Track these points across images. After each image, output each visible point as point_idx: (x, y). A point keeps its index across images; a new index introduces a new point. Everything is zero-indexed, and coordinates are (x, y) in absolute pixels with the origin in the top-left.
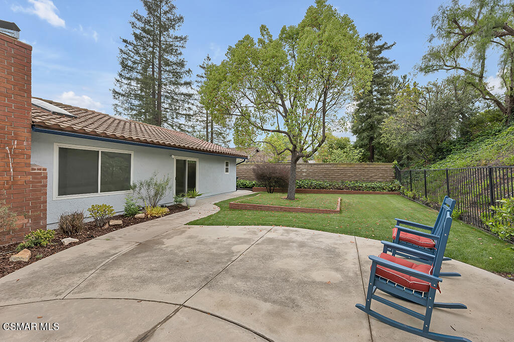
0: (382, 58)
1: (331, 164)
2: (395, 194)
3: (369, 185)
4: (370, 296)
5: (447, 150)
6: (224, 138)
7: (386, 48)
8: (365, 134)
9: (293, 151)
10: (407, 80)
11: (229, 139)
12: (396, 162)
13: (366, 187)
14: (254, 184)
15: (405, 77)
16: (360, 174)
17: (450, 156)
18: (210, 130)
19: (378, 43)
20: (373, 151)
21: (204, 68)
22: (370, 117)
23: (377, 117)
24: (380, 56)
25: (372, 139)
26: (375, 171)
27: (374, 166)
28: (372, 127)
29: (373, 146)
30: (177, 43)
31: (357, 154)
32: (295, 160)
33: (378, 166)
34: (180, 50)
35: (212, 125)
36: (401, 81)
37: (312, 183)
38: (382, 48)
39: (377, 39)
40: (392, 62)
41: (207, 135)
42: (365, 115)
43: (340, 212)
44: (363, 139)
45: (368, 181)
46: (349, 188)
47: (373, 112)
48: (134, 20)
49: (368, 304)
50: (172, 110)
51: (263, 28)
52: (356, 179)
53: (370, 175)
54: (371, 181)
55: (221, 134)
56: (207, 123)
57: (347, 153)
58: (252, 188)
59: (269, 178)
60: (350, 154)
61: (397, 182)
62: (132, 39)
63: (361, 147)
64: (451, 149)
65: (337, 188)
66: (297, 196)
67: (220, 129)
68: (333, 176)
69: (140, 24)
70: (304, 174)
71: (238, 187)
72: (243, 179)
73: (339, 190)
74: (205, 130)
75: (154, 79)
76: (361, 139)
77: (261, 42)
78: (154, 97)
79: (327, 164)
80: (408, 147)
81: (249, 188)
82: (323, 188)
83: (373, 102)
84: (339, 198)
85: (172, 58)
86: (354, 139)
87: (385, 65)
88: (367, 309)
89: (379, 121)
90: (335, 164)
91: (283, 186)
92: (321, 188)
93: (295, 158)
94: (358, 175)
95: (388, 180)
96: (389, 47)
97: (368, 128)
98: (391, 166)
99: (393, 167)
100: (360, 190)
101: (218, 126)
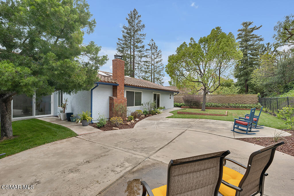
0: (253, 35)
1: (222, 95)
2: (258, 110)
3: (243, 105)
4: (234, 128)
5: (291, 87)
6: (160, 81)
7: (256, 29)
8: (243, 78)
9: (205, 90)
10: (270, 46)
11: (163, 82)
12: (259, 94)
13: (242, 106)
14: (182, 105)
15: (268, 44)
16: (239, 100)
17: (291, 91)
18: (153, 77)
19: (250, 27)
20: (248, 87)
21: (150, 45)
22: (245, 69)
23: (250, 68)
24: (252, 34)
25: (247, 80)
26: (247, 98)
27: (247, 96)
28: (247, 74)
29: (247, 85)
30: (142, 37)
31: (237, 89)
32: (206, 93)
33: (249, 96)
34: (142, 40)
35: (154, 74)
36: (266, 46)
37: (212, 104)
38: (253, 29)
39: (250, 24)
40: (259, 37)
41: (152, 80)
42: (242, 67)
43: (227, 115)
44: (241, 81)
45: (242, 103)
46: (232, 107)
47: (247, 66)
48: (123, 29)
49: (234, 129)
50: (138, 69)
51: (192, 39)
52: (237, 103)
53: (244, 100)
54: (245, 104)
55: (158, 79)
56: (152, 74)
57: (231, 89)
58: (181, 106)
59: (191, 102)
60: (233, 90)
61: (259, 104)
62: (122, 38)
63: (240, 85)
64: (293, 87)
65: (226, 107)
66: (206, 110)
67: (159, 76)
68: (224, 101)
69: (125, 31)
70: (207, 100)
71: (175, 106)
72: (176, 102)
73: (227, 108)
74: (151, 77)
75: (131, 56)
76: (240, 80)
77: (190, 44)
78: (131, 64)
79: (220, 95)
80: (266, 85)
81: (179, 106)
82: (218, 107)
83: (247, 60)
84: (227, 111)
85: (139, 45)
86: (236, 81)
87: (255, 39)
88: (233, 131)
89: (252, 71)
90: (225, 95)
91: (197, 106)
92: (217, 107)
93: (205, 93)
94: (237, 100)
95: (254, 103)
96: (258, 28)
97: (245, 75)
98: (256, 96)
99: (257, 96)
100: (238, 108)
101: (157, 75)
